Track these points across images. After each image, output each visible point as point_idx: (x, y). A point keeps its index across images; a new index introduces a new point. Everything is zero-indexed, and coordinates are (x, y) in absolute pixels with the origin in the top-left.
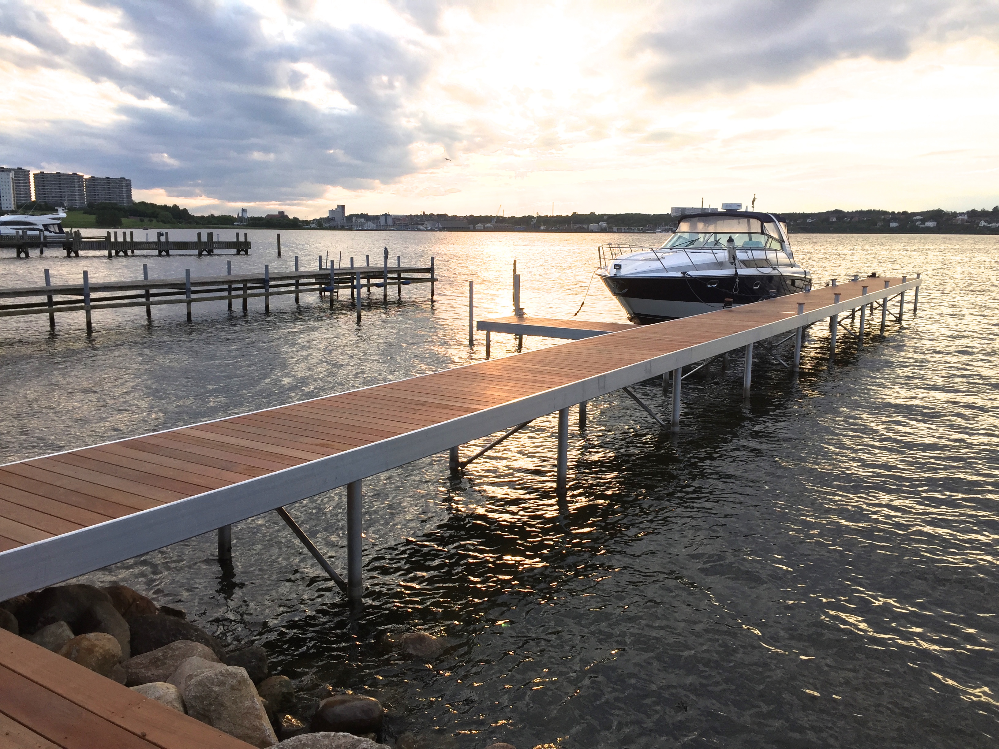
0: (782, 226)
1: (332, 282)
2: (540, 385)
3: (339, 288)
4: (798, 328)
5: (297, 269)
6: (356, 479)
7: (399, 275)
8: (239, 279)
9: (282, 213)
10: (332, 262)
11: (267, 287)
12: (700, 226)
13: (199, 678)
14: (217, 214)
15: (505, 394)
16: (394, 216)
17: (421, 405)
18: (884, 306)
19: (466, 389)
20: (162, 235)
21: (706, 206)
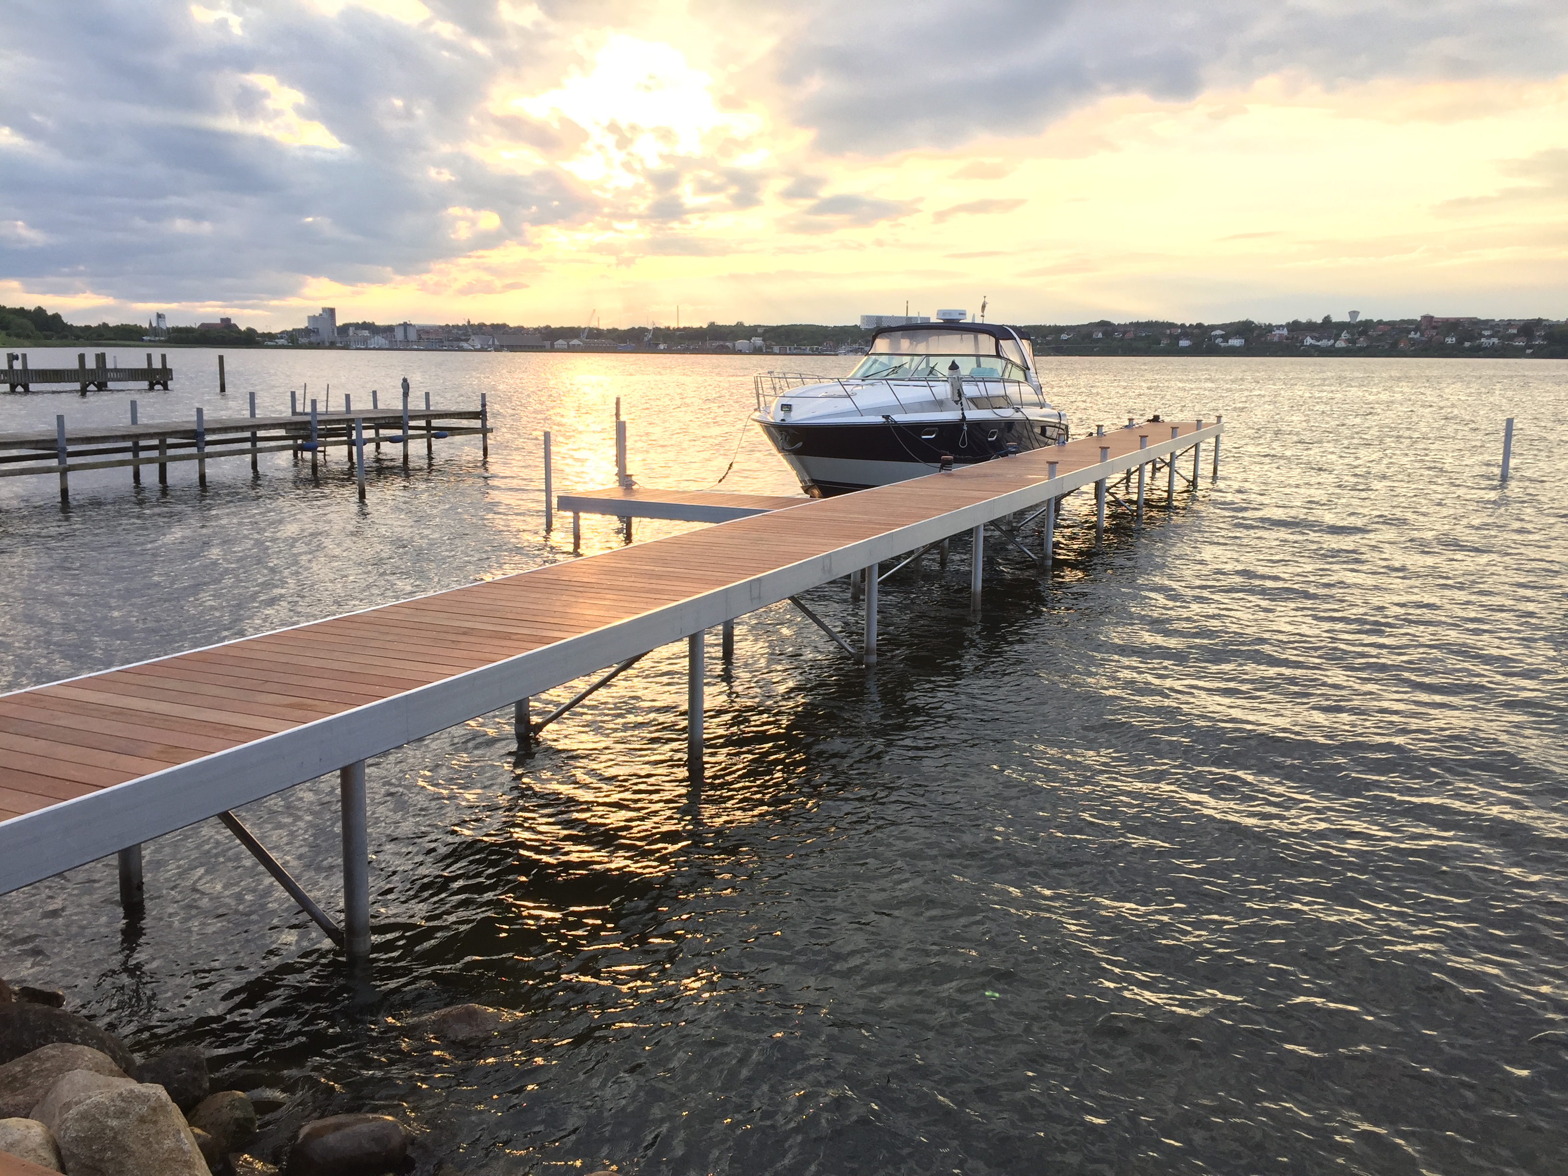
0: (1025, 345)
1: (315, 435)
2: (658, 596)
3: (325, 444)
4: (1049, 500)
5: (253, 414)
6: (355, 760)
7: (429, 423)
8: (152, 431)
9: (226, 321)
10: (314, 402)
11: (202, 445)
12: (905, 345)
13: (82, 1108)
14: (112, 322)
15: (602, 613)
16: (420, 326)
17: (464, 634)
18: (1170, 465)
19: (541, 607)
20: (17, 358)
21: (912, 314)
